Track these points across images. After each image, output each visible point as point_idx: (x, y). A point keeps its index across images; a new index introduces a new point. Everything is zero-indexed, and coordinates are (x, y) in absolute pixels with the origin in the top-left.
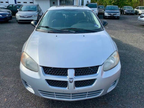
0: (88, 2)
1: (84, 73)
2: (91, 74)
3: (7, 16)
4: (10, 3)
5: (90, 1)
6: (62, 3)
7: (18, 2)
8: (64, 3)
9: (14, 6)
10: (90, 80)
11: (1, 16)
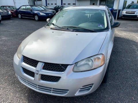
0: (133, 2)
1: (51, 69)
2: (57, 71)
3: (50, 15)
4: (58, 5)
5: (136, 2)
6: (102, 4)
7: (64, 4)
8: (104, 4)
9: (59, 7)
10: (55, 77)
11: (45, 15)
